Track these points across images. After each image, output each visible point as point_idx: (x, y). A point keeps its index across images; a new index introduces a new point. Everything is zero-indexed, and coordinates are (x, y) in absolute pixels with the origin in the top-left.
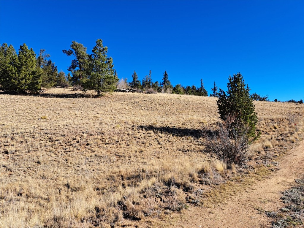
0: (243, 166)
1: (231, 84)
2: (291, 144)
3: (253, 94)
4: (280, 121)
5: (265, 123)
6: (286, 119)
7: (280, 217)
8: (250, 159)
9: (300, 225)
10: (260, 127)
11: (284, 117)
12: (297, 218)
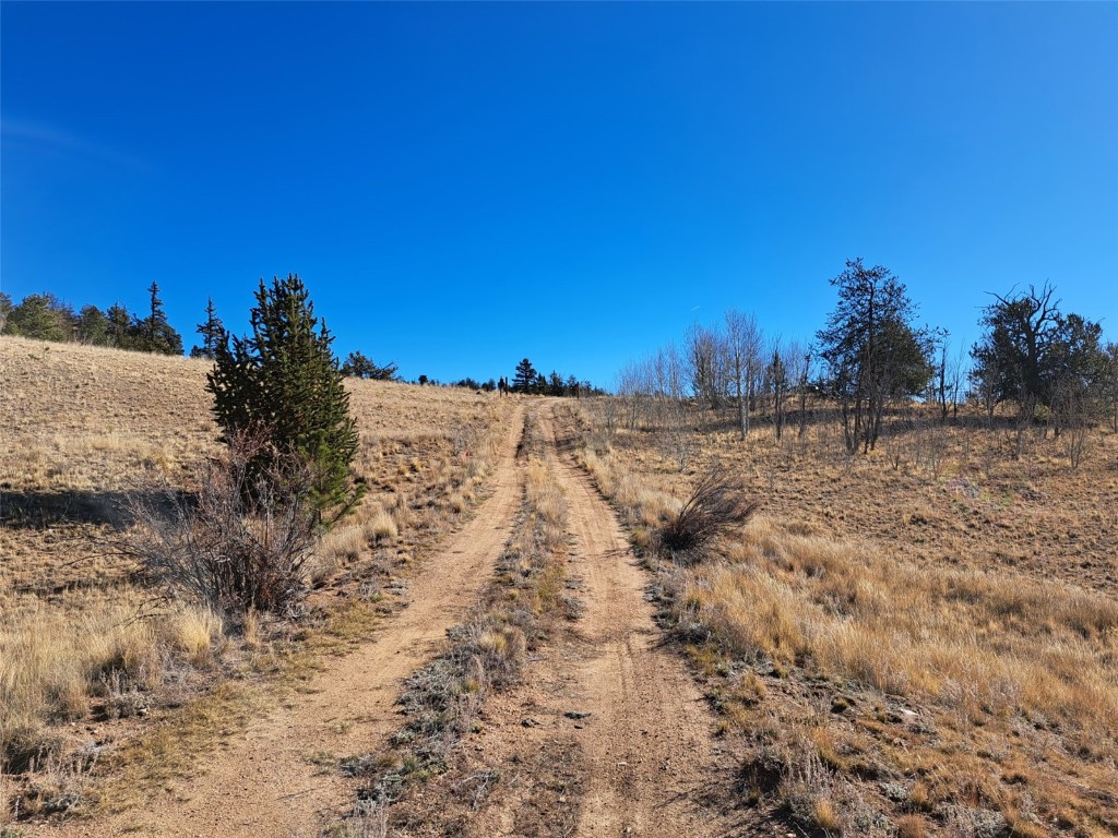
0: (291, 613)
1: (265, 314)
2: (452, 517)
3: (352, 355)
4: (427, 446)
5: (385, 454)
6: (445, 438)
7: (385, 766)
8: (319, 584)
9: (440, 773)
10: (365, 469)
11: (439, 432)
12: (433, 754)
